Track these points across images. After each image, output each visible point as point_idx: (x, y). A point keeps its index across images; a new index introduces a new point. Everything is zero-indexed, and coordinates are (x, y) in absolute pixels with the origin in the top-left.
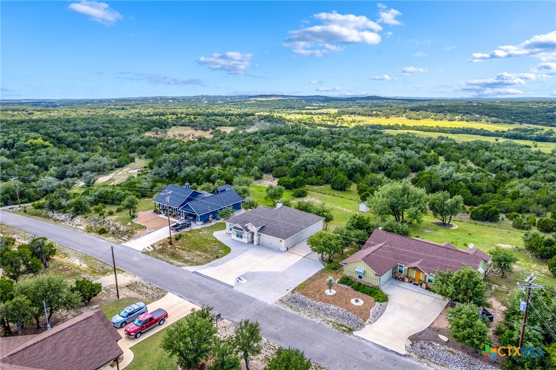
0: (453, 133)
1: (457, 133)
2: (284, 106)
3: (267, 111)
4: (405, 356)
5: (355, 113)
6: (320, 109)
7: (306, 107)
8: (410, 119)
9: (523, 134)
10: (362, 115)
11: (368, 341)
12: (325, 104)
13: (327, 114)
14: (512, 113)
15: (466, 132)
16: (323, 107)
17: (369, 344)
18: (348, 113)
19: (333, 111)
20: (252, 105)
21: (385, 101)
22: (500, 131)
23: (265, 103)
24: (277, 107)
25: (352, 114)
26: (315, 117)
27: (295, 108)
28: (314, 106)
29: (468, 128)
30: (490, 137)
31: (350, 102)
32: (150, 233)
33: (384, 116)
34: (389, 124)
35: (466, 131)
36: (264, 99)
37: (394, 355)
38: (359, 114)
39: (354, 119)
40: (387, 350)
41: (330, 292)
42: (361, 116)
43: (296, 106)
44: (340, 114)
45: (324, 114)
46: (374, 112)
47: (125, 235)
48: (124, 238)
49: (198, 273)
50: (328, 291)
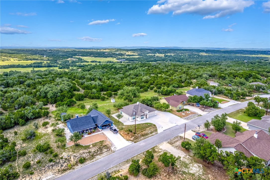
0: (5, 68)
11: (205, 115)
22: (28, 65)
30: (28, 68)
32: (110, 140)
37: (209, 114)
47: (102, 150)
48: (105, 151)
49: (165, 130)
50: (183, 114)
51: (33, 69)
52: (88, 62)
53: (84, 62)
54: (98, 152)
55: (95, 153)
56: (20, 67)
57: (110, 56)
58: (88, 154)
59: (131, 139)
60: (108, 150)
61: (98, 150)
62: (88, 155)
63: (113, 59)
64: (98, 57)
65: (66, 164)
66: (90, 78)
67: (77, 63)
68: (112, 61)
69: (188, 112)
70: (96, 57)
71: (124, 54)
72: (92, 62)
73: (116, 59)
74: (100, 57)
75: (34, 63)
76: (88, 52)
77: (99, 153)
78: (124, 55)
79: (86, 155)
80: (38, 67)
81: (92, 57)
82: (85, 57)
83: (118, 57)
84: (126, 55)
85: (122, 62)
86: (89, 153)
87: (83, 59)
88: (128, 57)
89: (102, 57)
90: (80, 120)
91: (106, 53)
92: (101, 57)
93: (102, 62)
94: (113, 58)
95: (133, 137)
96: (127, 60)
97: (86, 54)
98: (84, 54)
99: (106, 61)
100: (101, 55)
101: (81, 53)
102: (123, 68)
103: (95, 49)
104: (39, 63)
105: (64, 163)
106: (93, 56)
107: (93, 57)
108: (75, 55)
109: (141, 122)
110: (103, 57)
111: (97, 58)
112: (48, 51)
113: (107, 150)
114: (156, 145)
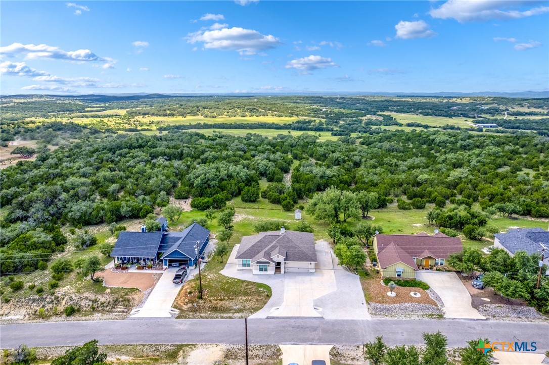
0: (251, 129)
1: (255, 129)
2: (58, 109)
3: (39, 115)
4: (486, 319)
5: (148, 114)
6: (104, 110)
7: (86, 109)
8: (206, 117)
9: (304, 126)
10: (157, 115)
11: (459, 319)
12: (107, 105)
13: (116, 115)
14: (288, 108)
15: (261, 127)
16: (106, 108)
17: (462, 321)
18: (140, 113)
19: (123, 112)
20: (13, 109)
21: (170, 99)
22: (287, 124)
23: (30, 106)
24: (49, 109)
25: (144, 114)
26: (106, 120)
27: (73, 111)
28: (94, 107)
29: (262, 123)
30: (282, 130)
31: (134, 101)
32: (149, 294)
33: (179, 115)
34: (190, 123)
35: (261, 125)
36: (22, 101)
37: (481, 321)
38: (153, 114)
39: (151, 120)
40: (474, 320)
41: (392, 294)
42: (155, 117)
43: (74, 109)
44: (132, 114)
45: (113, 116)
46: (168, 112)
47: (116, 305)
48: (119, 309)
49: (273, 318)
50: (389, 294)
51: (289, 132)
52: (401, 125)
53: (392, 125)
54: (107, 306)
55: (102, 306)
56: (272, 128)
57: (461, 114)
58: (91, 303)
59: (184, 306)
60: (126, 310)
61: (111, 303)
62: (89, 305)
63: (466, 121)
64: (431, 115)
65: (51, 305)
66: (337, 159)
67: (372, 127)
68: (456, 127)
69: (412, 294)
70: (427, 114)
71: (503, 111)
72: (409, 125)
73: (474, 122)
74: (436, 116)
75: (298, 122)
76: (414, 104)
77: (108, 308)
78: (503, 113)
79: (87, 304)
80: (300, 130)
81: (417, 115)
82: (404, 113)
83: (481, 117)
84: (508, 114)
85: (484, 129)
86: (93, 301)
87: (395, 119)
88: (513, 118)
89: (441, 116)
90: (138, 237)
91: (455, 108)
92: (439, 116)
93: (432, 127)
94: (465, 119)
95: (190, 305)
96: (501, 125)
97: (407, 108)
98: (403, 108)
99: (442, 126)
100: (441, 110)
101: (399, 106)
102: (448, 144)
103: (437, 97)
104: (305, 122)
105: (49, 303)
106: (420, 113)
107: (421, 115)
108: (386, 108)
109: (257, 277)
110: (444, 116)
111: (429, 117)
112: (338, 100)
113: (123, 310)
114: (198, 342)
